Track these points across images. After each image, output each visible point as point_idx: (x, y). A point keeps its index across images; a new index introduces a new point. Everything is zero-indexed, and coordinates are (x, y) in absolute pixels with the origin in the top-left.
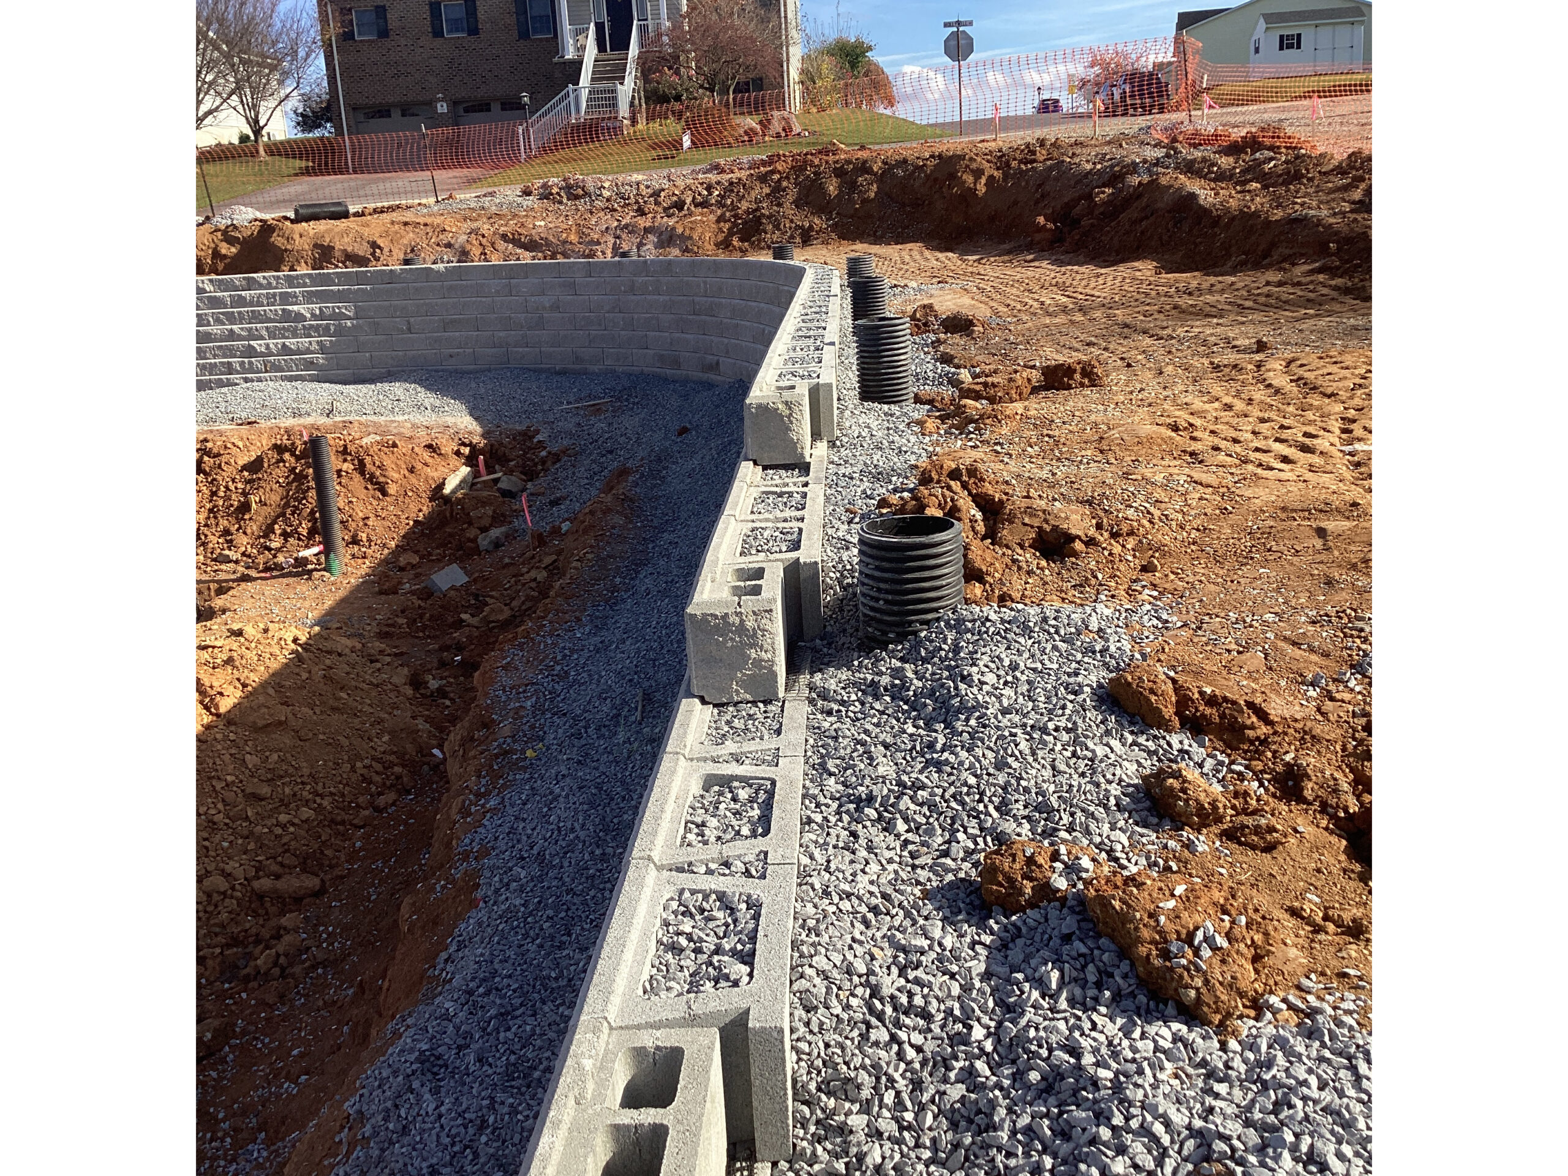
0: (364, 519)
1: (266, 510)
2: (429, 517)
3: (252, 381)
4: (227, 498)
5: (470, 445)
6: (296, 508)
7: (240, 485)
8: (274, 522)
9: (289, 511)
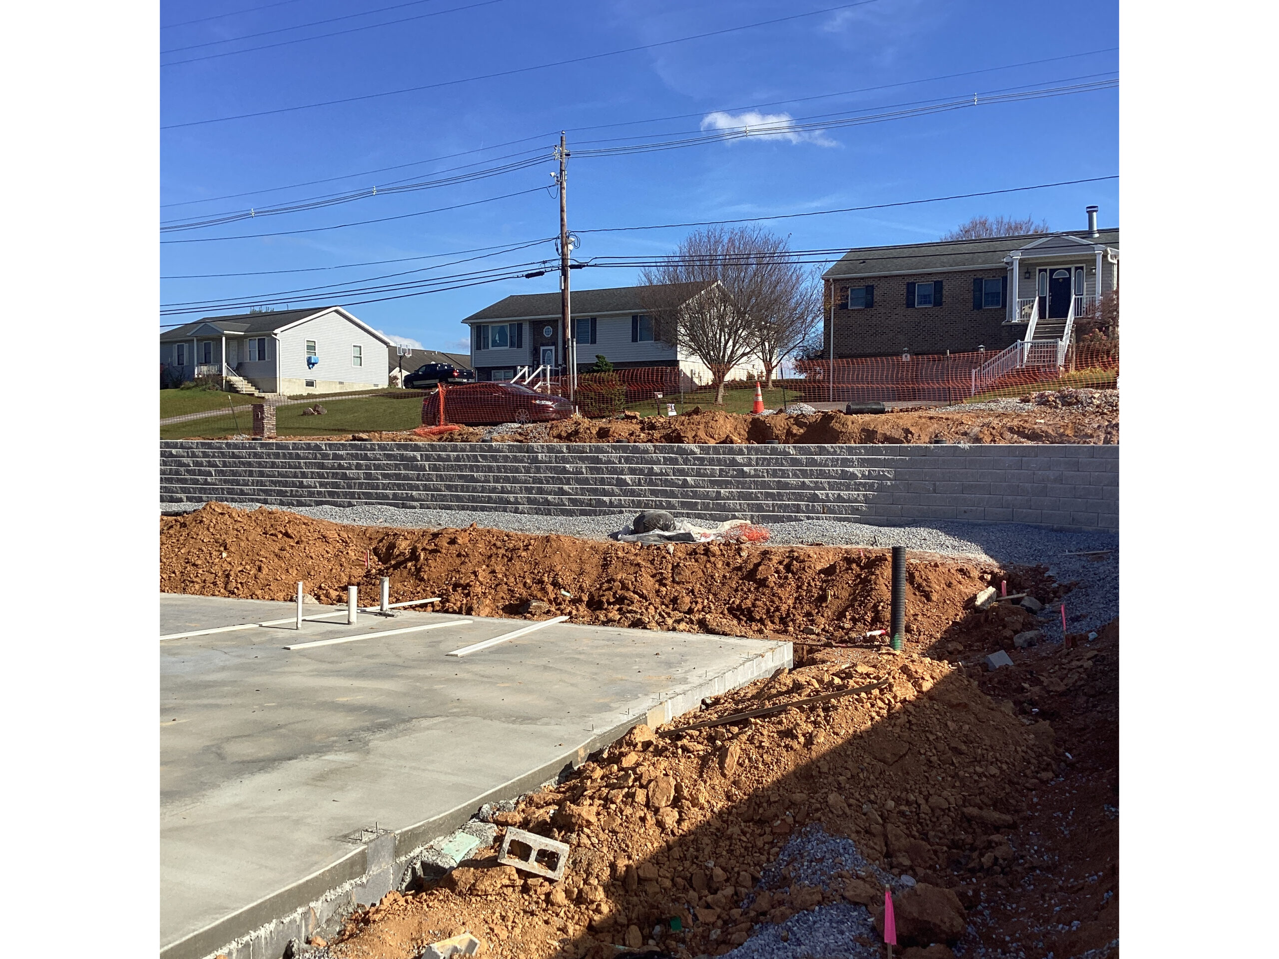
0: (914, 615)
1: (837, 602)
2: (965, 620)
3: (813, 518)
4: (809, 591)
5: (992, 573)
6: (863, 602)
7: (818, 583)
8: (845, 610)
9: (856, 604)
